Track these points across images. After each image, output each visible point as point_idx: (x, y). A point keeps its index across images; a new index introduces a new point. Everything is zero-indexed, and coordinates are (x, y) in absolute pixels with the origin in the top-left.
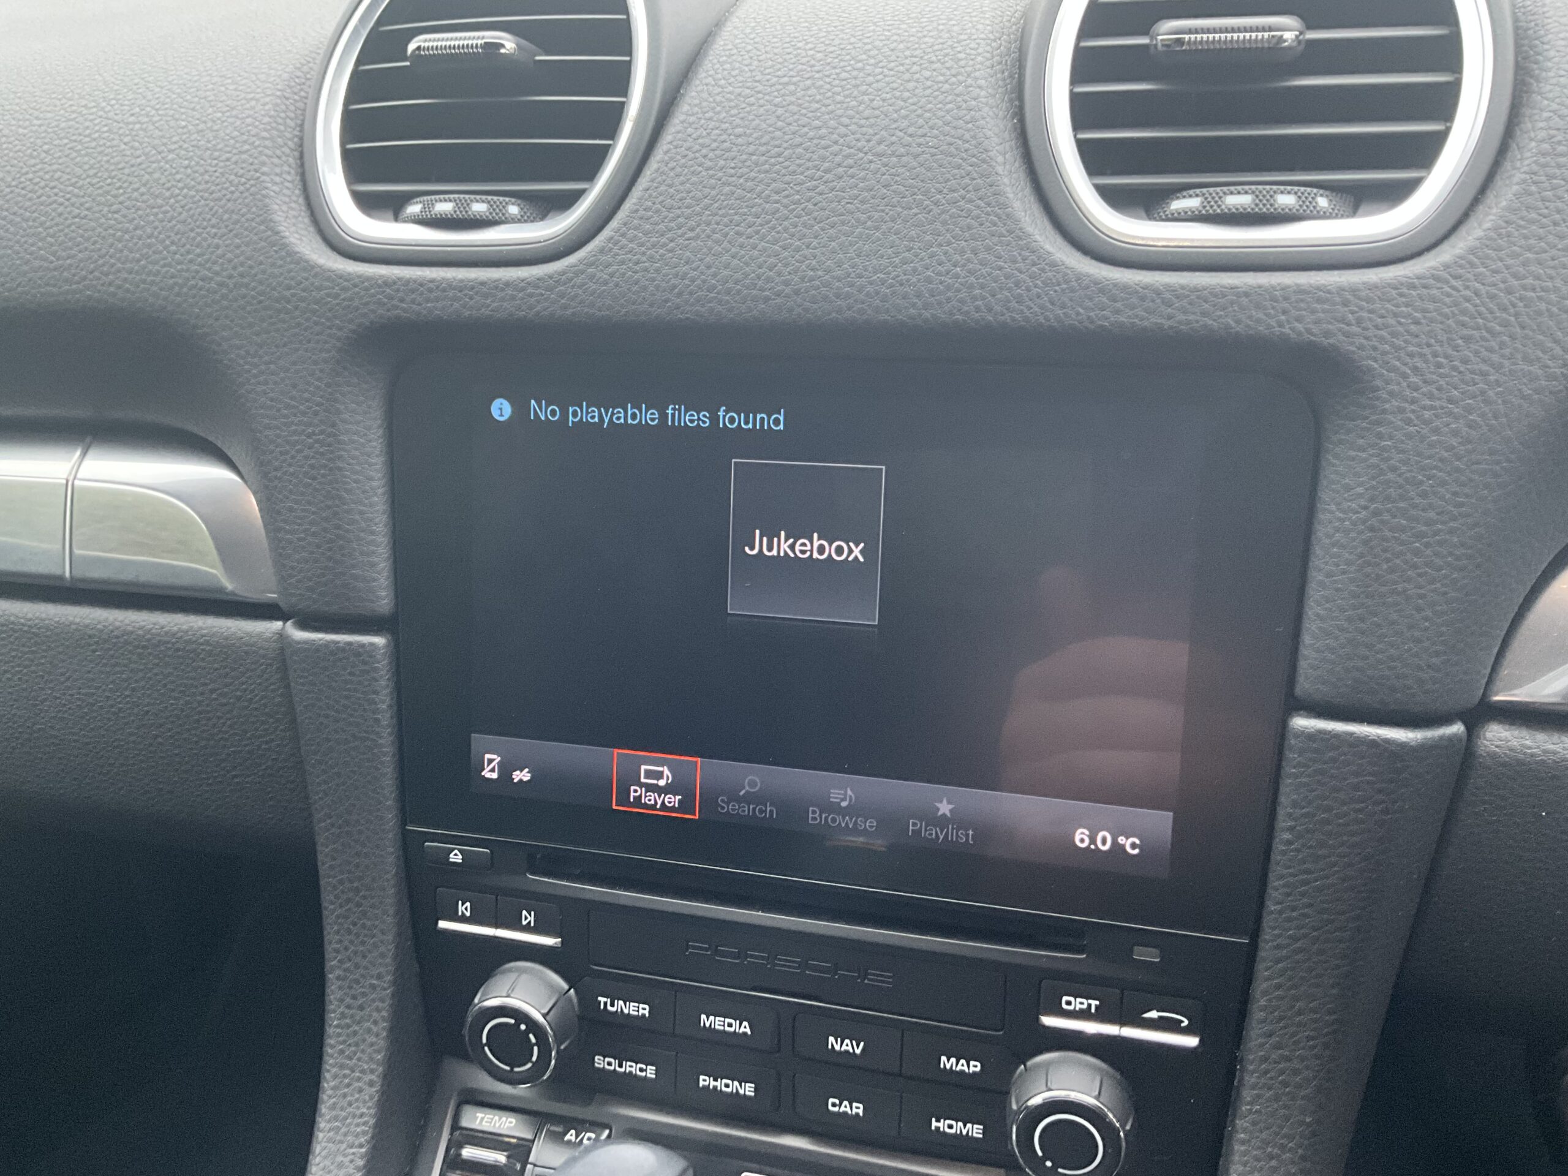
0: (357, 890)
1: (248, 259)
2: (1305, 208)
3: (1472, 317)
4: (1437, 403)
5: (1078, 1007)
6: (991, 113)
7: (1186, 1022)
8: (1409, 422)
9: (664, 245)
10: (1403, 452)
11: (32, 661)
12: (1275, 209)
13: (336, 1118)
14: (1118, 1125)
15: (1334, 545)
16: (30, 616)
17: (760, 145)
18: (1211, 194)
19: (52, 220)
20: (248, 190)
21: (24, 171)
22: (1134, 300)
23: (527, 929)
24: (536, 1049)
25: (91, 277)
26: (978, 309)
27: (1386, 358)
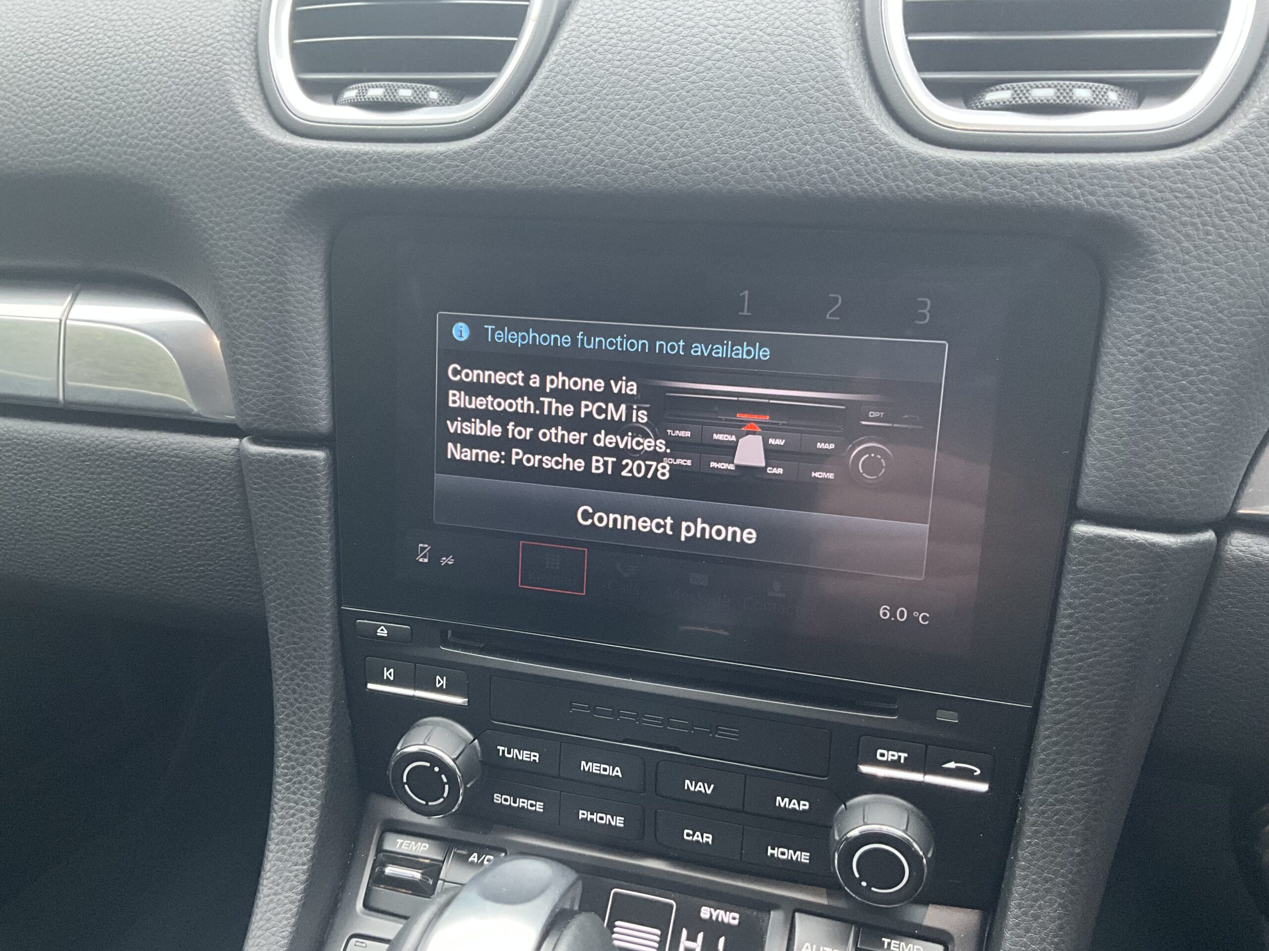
0: (301, 658)
1: (213, 134)
2: (1098, 100)
3: (1237, 193)
4: (1205, 265)
5: (890, 758)
6: (836, 17)
7: (978, 772)
8: (1180, 280)
9: (561, 125)
10: (1175, 305)
11: (33, 469)
12: (1074, 101)
13: (283, 842)
14: (921, 853)
15: (1115, 382)
16: (30, 432)
17: (643, 41)
18: (1019, 88)
19: (48, 100)
20: (212, 76)
21: (24, 59)
22: (955, 175)
23: (440, 690)
24: (447, 787)
25: (81, 148)
26: (824, 181)
27: (1163, 226)
